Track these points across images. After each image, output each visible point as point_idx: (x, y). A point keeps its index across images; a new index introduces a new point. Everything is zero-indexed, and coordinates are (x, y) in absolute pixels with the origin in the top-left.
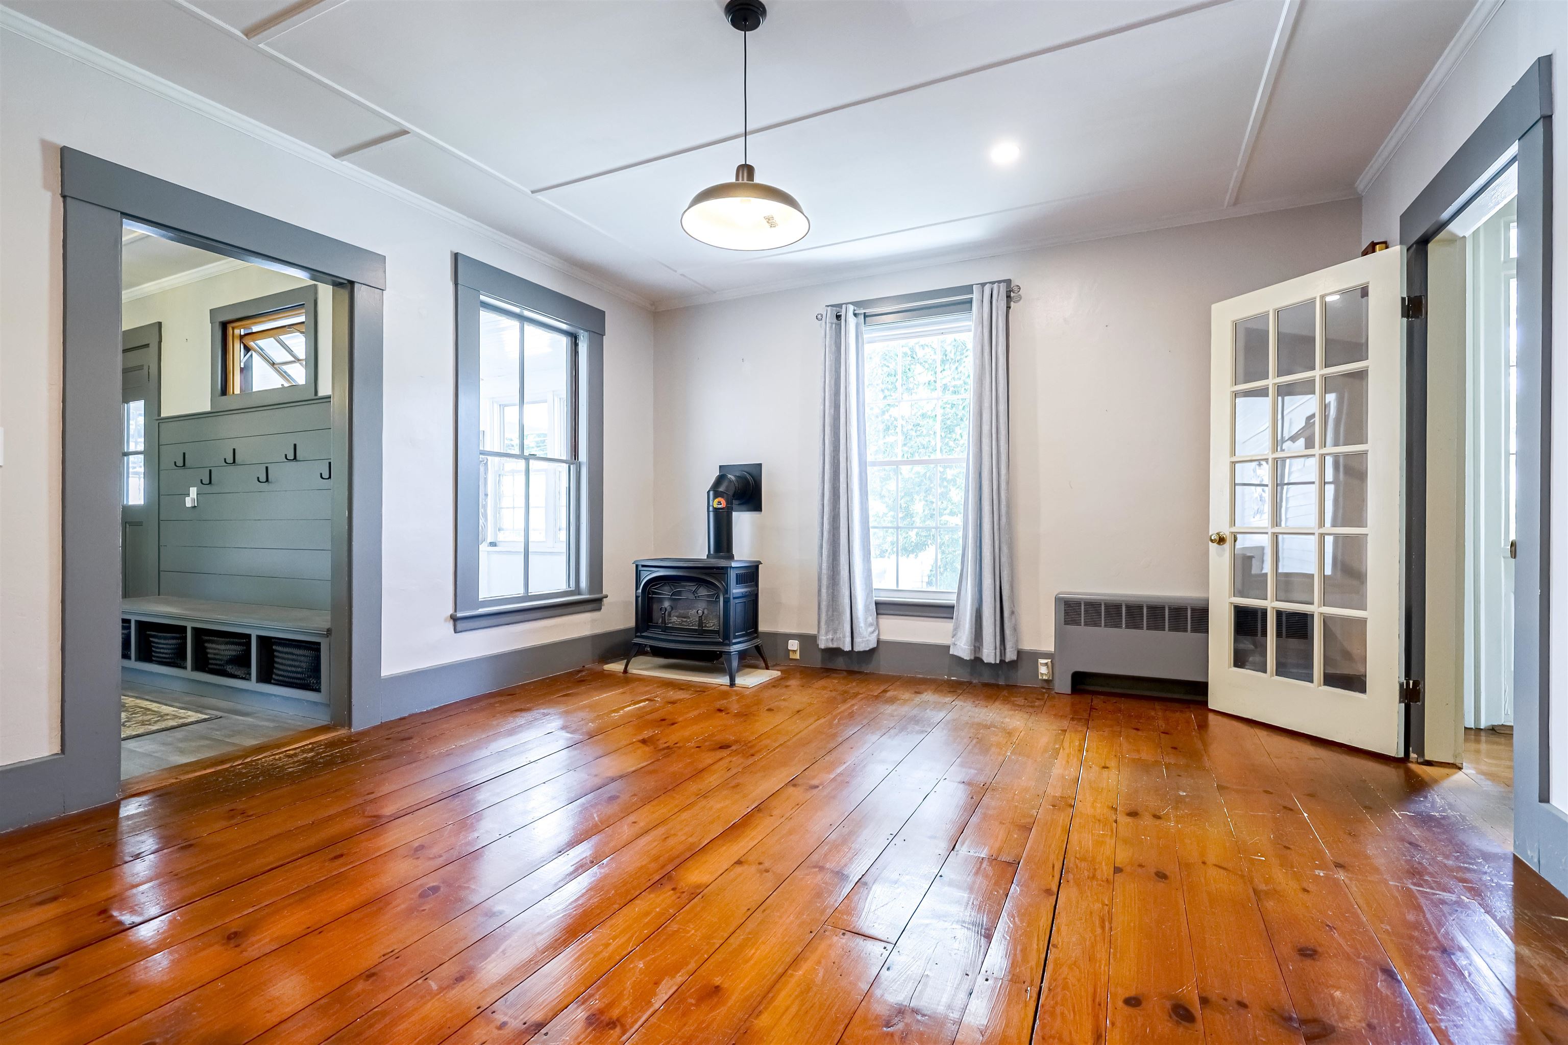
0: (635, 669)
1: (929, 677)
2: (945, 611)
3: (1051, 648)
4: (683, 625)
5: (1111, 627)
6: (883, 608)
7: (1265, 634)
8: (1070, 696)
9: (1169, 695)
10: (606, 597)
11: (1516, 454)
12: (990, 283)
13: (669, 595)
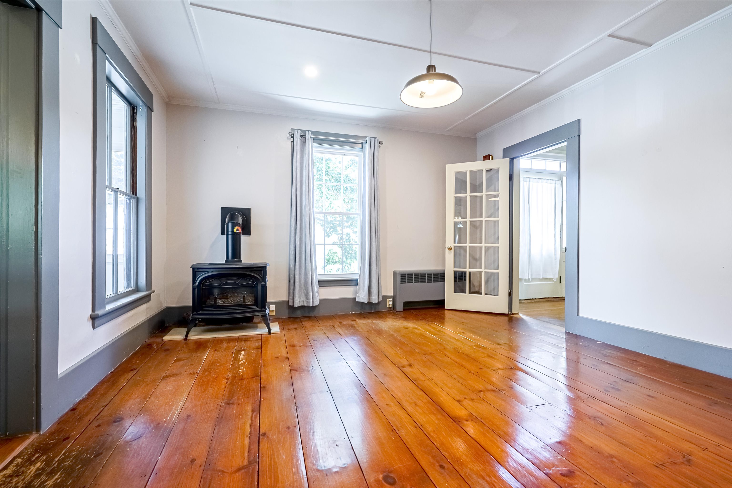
0: (193, 336)
1: (343, 314)
2: (353, 282)
3: (391, 294)
4: (226, 303)
5: (416, 283)
6: (322, 283)
7: (465, 280)
8: (402, 312)
9: (428, 306)
10: (154, 291)
11: (566, 224)
12: (374, 138)
13: (220, 286)
